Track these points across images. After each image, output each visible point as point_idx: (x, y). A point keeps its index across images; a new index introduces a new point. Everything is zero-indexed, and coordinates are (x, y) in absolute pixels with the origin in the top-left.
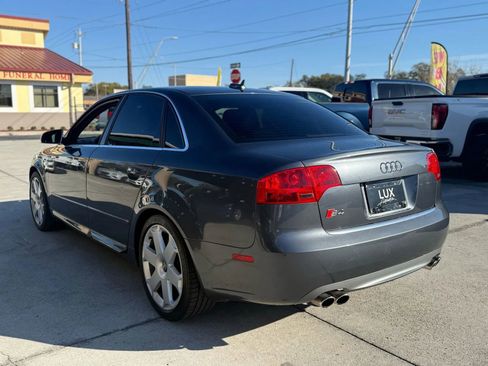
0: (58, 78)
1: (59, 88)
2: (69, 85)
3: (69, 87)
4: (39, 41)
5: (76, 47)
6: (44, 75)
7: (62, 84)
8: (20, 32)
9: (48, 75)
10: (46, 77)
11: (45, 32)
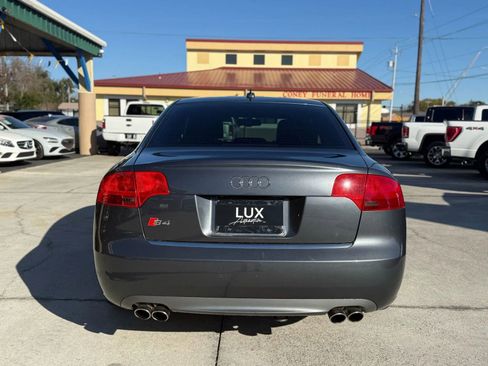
0: (359, 96)
1: (359, 106)
2: (369, 102)
3: (369, 105)
4: (352, 62)
5: (391, 65)
6: (346, 94)
7: (362, 101)
8: (336, 56)
9: (350, 94)
10: (348, 96)
11: (358, 54)
